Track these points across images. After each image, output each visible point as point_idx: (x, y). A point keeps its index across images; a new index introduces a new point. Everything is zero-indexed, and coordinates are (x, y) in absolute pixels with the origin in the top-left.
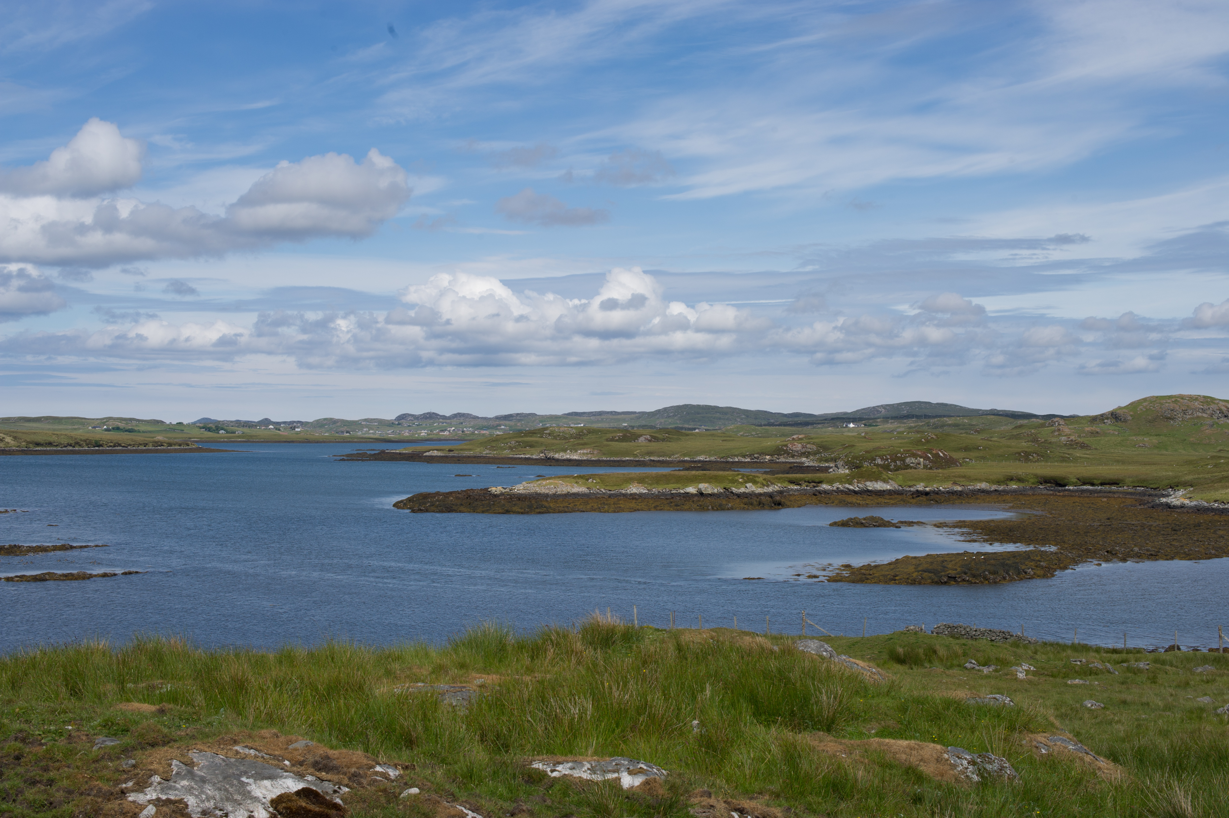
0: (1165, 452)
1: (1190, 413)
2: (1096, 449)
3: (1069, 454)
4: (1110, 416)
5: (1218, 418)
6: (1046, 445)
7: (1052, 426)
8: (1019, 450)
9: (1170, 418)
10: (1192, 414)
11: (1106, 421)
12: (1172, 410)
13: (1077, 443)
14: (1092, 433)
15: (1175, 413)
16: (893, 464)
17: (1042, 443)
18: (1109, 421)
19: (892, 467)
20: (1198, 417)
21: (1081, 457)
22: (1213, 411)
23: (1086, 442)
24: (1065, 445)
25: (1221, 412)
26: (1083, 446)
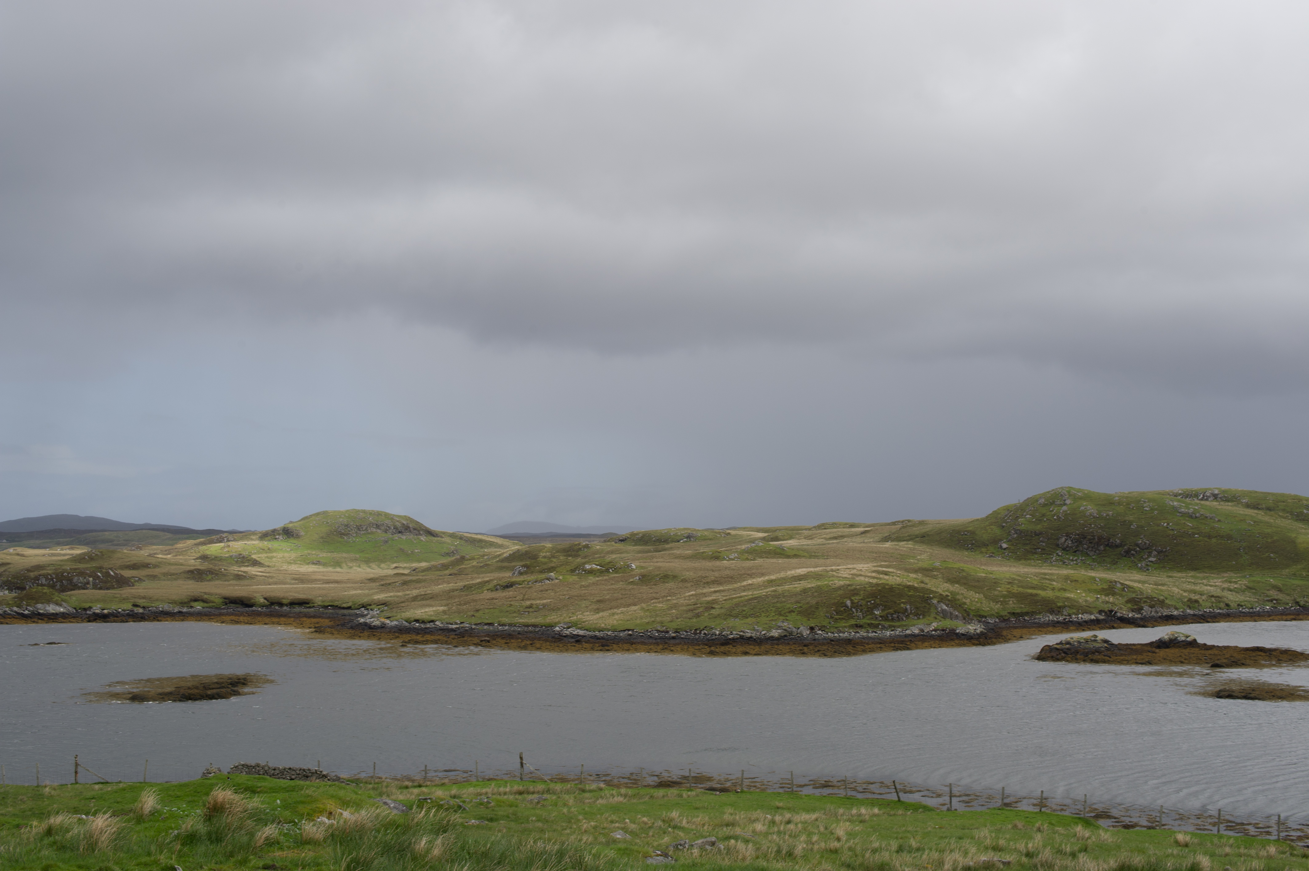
0: (338, 569)
1: (364, 529)
2: (268, 566)
3: (244, 572)
4: (281, 532)
5: (392, 534)
6: (216, 562)
7: (221, 542)
8: (192, 568)
9: (344, 534)
10: (366, 529)
11: (277, 537)
12: (347, 526)
13: (249, 560)
14: (263, 550)
15: (349, 529)
16: (58, 584)
17: (212, 559)
18: (281, 537)
19: (58, 587)
20: (372, 533)
21: (257, 576)
22: (387, 526)
23: (258, 559)
24: (237, 562)
25: (395, 528)
26: (255, 563)
